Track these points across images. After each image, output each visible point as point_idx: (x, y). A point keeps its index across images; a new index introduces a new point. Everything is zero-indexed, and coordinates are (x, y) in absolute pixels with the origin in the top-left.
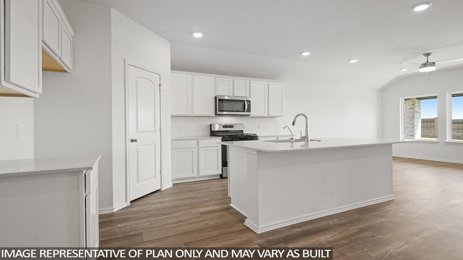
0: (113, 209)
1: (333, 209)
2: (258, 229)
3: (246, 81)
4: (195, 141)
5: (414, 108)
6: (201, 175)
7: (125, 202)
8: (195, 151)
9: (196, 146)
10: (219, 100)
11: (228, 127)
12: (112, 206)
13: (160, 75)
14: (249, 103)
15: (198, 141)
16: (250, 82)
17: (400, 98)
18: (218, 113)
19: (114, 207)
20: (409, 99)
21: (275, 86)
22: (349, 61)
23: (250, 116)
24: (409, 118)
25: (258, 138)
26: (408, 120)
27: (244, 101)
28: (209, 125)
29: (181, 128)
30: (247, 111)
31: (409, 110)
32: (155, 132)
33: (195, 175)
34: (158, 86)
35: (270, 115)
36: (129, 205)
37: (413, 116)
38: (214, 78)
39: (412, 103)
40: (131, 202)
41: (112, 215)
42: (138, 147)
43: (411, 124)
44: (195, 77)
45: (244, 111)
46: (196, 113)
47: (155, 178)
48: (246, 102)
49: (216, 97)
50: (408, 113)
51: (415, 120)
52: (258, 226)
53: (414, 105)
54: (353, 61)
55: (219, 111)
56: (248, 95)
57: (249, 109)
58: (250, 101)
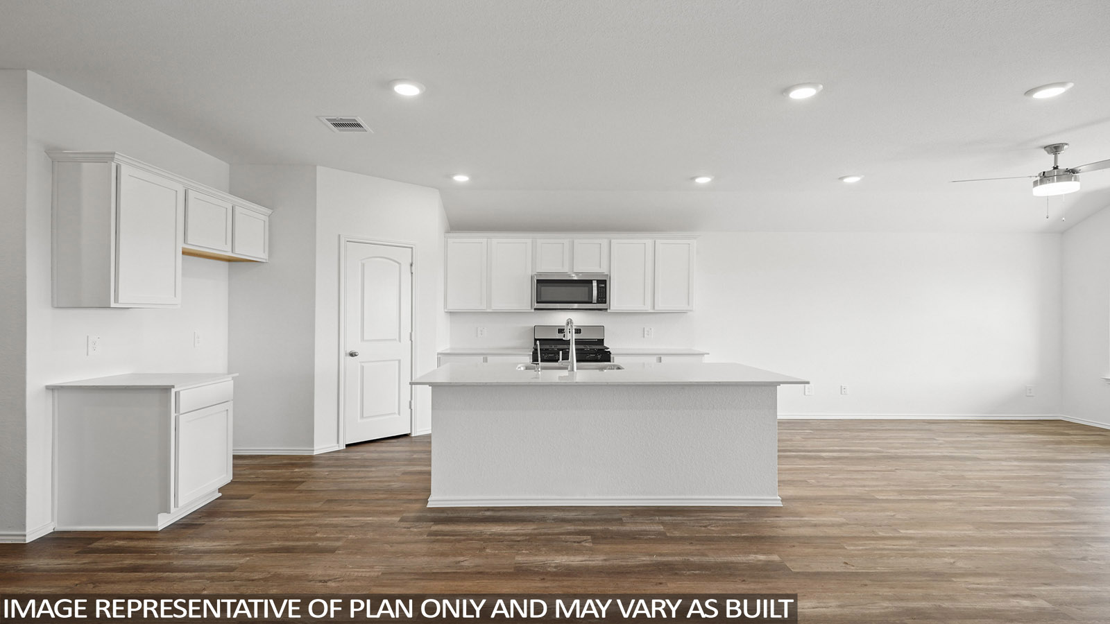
0: (313, 450)
2: (430, 501)
3: (602, 240)
7: (335, 444)
10: (538, 281)
12: (313, 447)
13: (412, 248)
14: (603, 286)
16: (611, 242)
18: (536, 305)
19: (315, 448)
21: (669, 247)
22: (841, 178)
23: (606, 311)
25: (612, 356)
27: (590, 282)
28: (530, 328)
29: (479, 332)
30: (598, 302)
32: (400, 341)
34: (409, 267)
35: (656, 308)
36: (342, 448)
38: (531, 240)
40: (347, 446)
41: (311, 457)
42: (363, 364)
44: (495, 241)
45: (591, 303)
46: (497, 305)
47: (399, 414)
48: (595, 284)
49: (534, 277)
55: (537, 302)
56: (604, 270)
57: (603, 298)
58: (604, 282)
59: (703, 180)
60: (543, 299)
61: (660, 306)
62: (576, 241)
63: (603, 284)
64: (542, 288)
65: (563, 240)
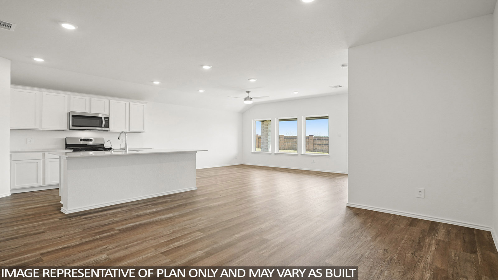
1: (140, 197)
2: (66, 211)
3: (106, 99)
4: (41, 153)
5: (268, 128)
6: (47, 184)
8: (41, 162)
9: (41, 157)
10: (72, 116)
11: (86, 141)
14: (107, 120)
15: (45, 153)
16: (110, 101)
17: (253, 120)
18: (71, 127)
20: (265, 121)
21: (136, 106)
22: (198, 90)
23: (109, 131)
24: (265, 135)
26: (264, 137)
27: (101, 118)
28: (64, 139)
30: (105, 127)
31: (265, 130)
33: (40, 184)
35: (130, 130)
37: (268, 134)
38: (67, 95)
39: (267, 124)
43: (266, 140)
44: (45, 93)
45: (101, 127)
46: (45, 127)
48: (103, 119)
49: (69, 113)
50: (265, 131)
51: (269, 137)
52: (67, 209)
53: (268, 125)
54: (201, 91)
55: (72, 126)
56: (107, 113)
57: (107, 125)
58: (108, 118)
59: (156, 83)
60: (75, 125)
61: (132, 130)
62: (92, 99)
63: (107, 119)
64: (75, 119)
65: (87, 97)
